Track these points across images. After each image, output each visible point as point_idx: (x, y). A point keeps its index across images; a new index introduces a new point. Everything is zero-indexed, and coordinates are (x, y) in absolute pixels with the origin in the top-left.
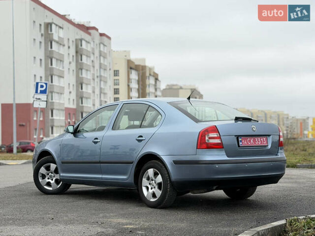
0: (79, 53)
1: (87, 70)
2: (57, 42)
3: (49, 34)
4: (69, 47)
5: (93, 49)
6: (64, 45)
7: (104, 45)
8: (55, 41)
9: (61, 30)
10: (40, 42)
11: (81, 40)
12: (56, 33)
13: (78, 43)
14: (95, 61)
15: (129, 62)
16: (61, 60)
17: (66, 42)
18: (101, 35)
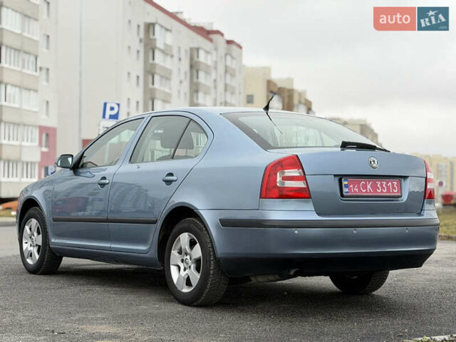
0: (194, 67)
1: (206, 93)
2: (163, 51)
3: (151, 40)
4: (180, 59)
5: (216, 63)
6: (172, 56)
7: (232, 58)
8: (159, 49)
9: (168, 34)
10: (138, 52)
11: (198, 49)
12: (161, 38)
13: (194, 52)
14: (218, 81)
15: (269, 83)
16: (167, 77)
17: (175, 52)
18: (229, 42)
